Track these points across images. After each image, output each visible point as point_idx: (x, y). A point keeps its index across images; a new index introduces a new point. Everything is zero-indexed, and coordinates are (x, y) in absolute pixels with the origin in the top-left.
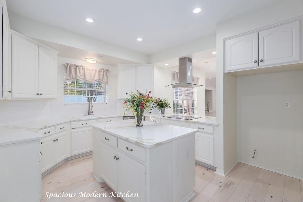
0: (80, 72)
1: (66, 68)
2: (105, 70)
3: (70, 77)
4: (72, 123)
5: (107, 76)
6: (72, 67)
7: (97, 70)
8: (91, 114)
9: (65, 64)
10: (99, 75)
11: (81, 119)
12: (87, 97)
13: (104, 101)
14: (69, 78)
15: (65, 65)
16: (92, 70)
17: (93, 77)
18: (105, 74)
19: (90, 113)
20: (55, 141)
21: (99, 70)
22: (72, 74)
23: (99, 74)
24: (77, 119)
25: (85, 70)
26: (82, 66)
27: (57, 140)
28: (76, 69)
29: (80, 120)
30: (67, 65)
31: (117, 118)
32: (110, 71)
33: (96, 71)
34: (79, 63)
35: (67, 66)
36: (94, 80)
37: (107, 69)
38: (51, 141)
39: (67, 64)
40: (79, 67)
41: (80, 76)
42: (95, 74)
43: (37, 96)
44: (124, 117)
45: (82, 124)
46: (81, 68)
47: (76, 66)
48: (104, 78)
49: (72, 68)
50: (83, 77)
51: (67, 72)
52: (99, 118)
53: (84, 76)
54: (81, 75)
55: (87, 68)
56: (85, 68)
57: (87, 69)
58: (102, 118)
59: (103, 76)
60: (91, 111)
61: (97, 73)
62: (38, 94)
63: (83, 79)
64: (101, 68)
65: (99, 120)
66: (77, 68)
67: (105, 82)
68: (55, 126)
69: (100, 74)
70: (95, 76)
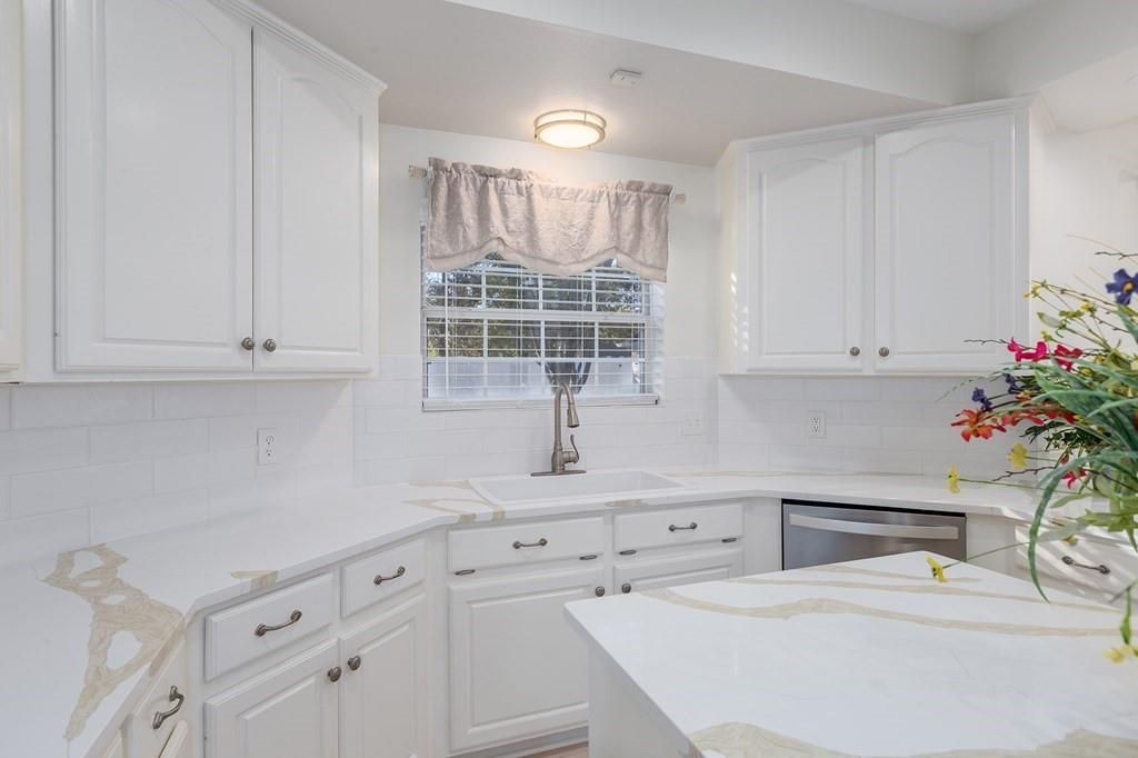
0: (505, 211)
1: (434, 188)
2: (650, 191)
3: (451, 243)
4: (454, 534)
5: (658, 223)
6: (463, 183)
7: (601, 194)
8: (569, 466)
9: (425, 165)
10: (616, 221)
11: (511, 507)
12: (544, 359)
13: (643, 390)
14: (448, 251)
15: (425, 173)
16: (575, 194)
17: (581, 237)
18: (647, 215)
19: (561, 463)
20: (334, 676)
21: (613, 192)
22: (462, 223)
23: (612, 215)
24: (482, 510)
25: (536, 196)
26: (516, 175)
27: (354, 665)
28: (482, 193)
29: (499, 520)
30: (436, 168)
31: (739, 506)
32: (681, 198)
33: (594, 199)
34: (498, 155)
35: (437, 177)
36: (585, 256)
37: (661, 181)
38: (312, 681)
39: (437, 164)
40: (499, 180)
41: (506, 237)
42: (591, 216)
43: (241, 360)
44: (785, 501)
45: (517, 546)
46: (513, 183)
47: (486, 174)
48: (642, 244)
49: (462, 191)
50: (522, 241)
51: (434, 215)
52: (624, 507)
53: (526, 235)
54: (512, 226)
55: (544, 184)
56: (536, 183)
57: (543, 190)
58: (640, 506)
59: (638, 225)
60: (566, 445)
61: (603, 210)
62: (248, 345)
63: (523, 254)
64: (625, 181)
65: (620, 518)
66: (491, 185)
67: (652, 267)
68: (338, 566)
69: (619, 217)
70: (587, 230)
